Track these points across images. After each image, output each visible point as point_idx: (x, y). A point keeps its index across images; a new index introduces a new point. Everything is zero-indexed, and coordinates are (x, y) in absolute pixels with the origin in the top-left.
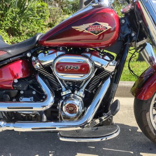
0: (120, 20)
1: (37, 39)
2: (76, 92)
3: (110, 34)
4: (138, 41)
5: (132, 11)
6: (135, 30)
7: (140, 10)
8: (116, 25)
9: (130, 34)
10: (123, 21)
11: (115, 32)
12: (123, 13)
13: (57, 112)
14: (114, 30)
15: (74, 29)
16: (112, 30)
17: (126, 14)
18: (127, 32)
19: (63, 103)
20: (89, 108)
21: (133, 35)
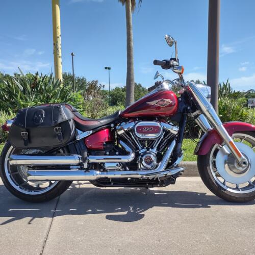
0: (178, 98)
1: (119, 113)
2: (150, 150)
3: (172, 107)
4: (192, 113)
5: (185, 92)
6: (189, 105)
7: (190, 92)
8: (176, 102)
9: (187, 108)
10: (180, 99)
11: (175, 106)
12: (179, 94)
13: (137, 165)
14: (174, 105)
15: (148, 104)
16: (173, 104)
17: (182, 95)
18: (184, 106)
19: (141, 158)
20: (160, 163)
21: (189, 108)
